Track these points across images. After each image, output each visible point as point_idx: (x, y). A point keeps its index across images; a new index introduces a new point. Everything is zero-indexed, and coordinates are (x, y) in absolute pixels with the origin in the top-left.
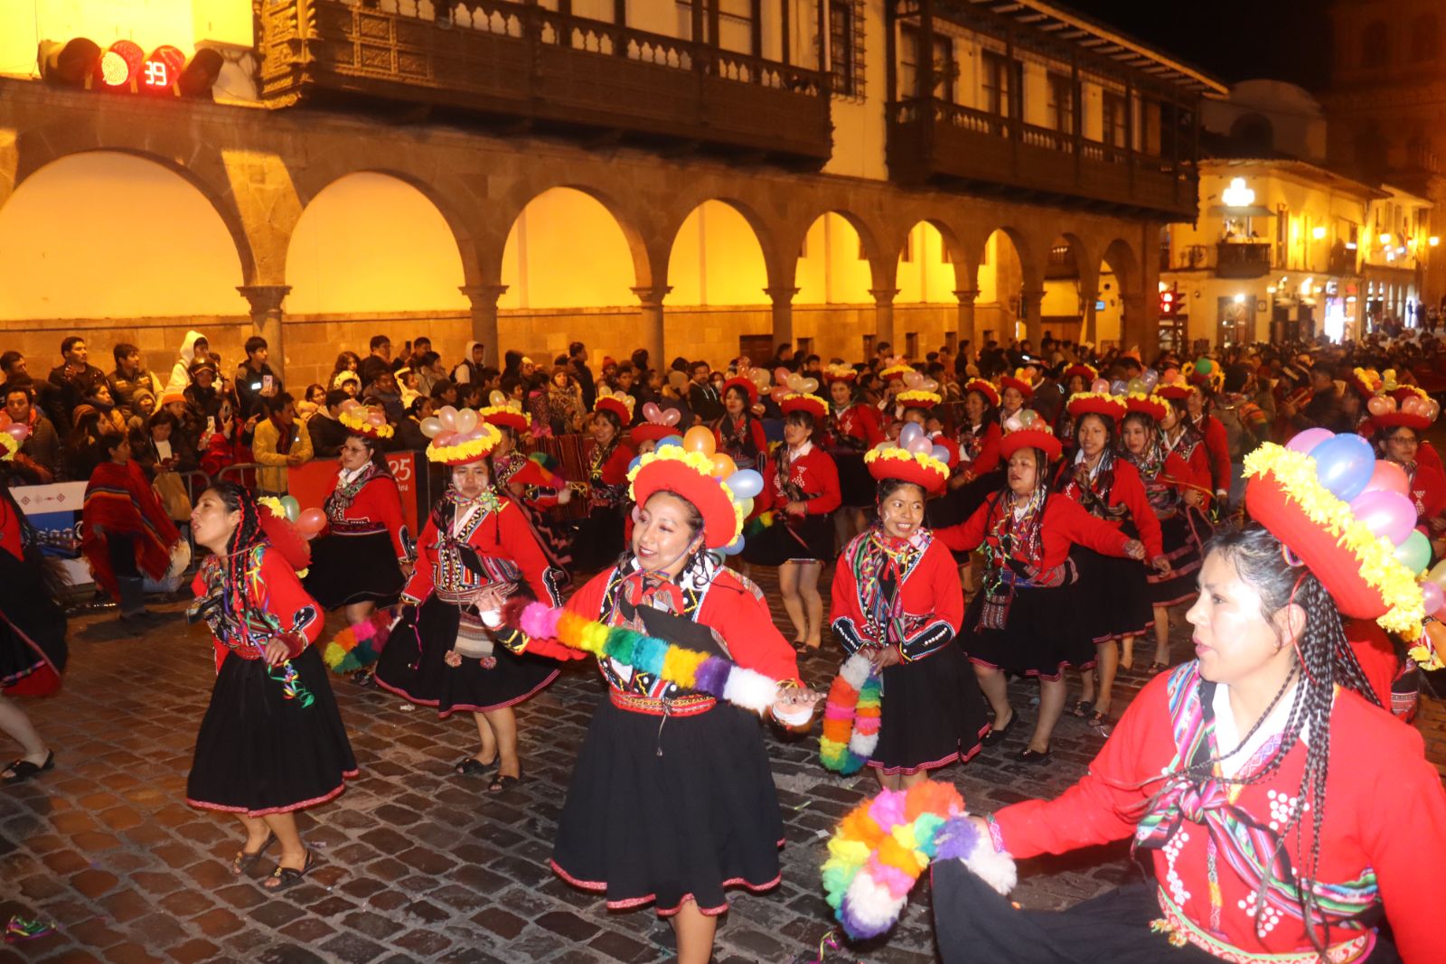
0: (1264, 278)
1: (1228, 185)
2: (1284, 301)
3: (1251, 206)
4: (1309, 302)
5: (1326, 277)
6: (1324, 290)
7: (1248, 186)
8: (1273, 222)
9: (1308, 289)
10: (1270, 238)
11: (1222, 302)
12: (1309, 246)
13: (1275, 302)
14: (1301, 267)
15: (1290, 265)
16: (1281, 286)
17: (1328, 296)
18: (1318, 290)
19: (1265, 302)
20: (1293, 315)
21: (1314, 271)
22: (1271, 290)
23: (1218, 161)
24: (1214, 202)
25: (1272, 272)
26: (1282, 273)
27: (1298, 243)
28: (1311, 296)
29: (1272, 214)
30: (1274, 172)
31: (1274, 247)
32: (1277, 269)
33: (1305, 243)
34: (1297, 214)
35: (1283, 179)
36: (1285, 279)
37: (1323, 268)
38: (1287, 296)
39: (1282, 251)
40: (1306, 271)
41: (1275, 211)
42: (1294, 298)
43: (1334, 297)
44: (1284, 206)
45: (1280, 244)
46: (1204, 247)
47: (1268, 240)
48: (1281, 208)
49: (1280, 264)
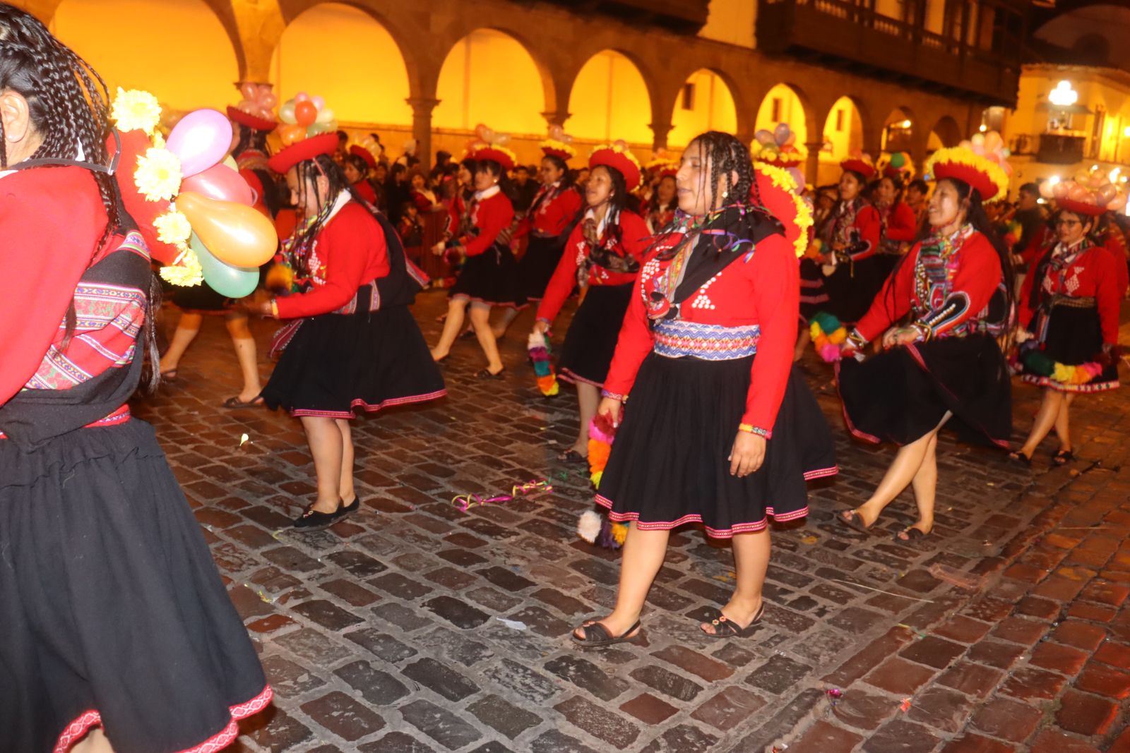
1: (1055, 86)
3: (1074, 105)
7: (1073, 88)
8: (1091, 119)
9: (1115, 178)
10: (1087, 134)
12: (1120, 143)
14: (1111, 158)
15: (1102, 156)
18: (1124, 177)
21: (1122, 163)
23: (1050, 66)
24: (1042, 99)
25: (1085, 161)
27: (1111, 139)
29: (1090, 112)
30: (1095, 77)
31: (1088, 142)
32: (1090, 158)
33: (1118, 138)
34: (1113, 114)
35: (1103, 84)
39: (1096, 145)
40: (1115, 163)
41: (1094, 111)
44: (1102, 107)
45: (1095, 138)
46: (1030, 136)
47: (1084, 134)
48: (1099, 109)
49: (1093, 155)
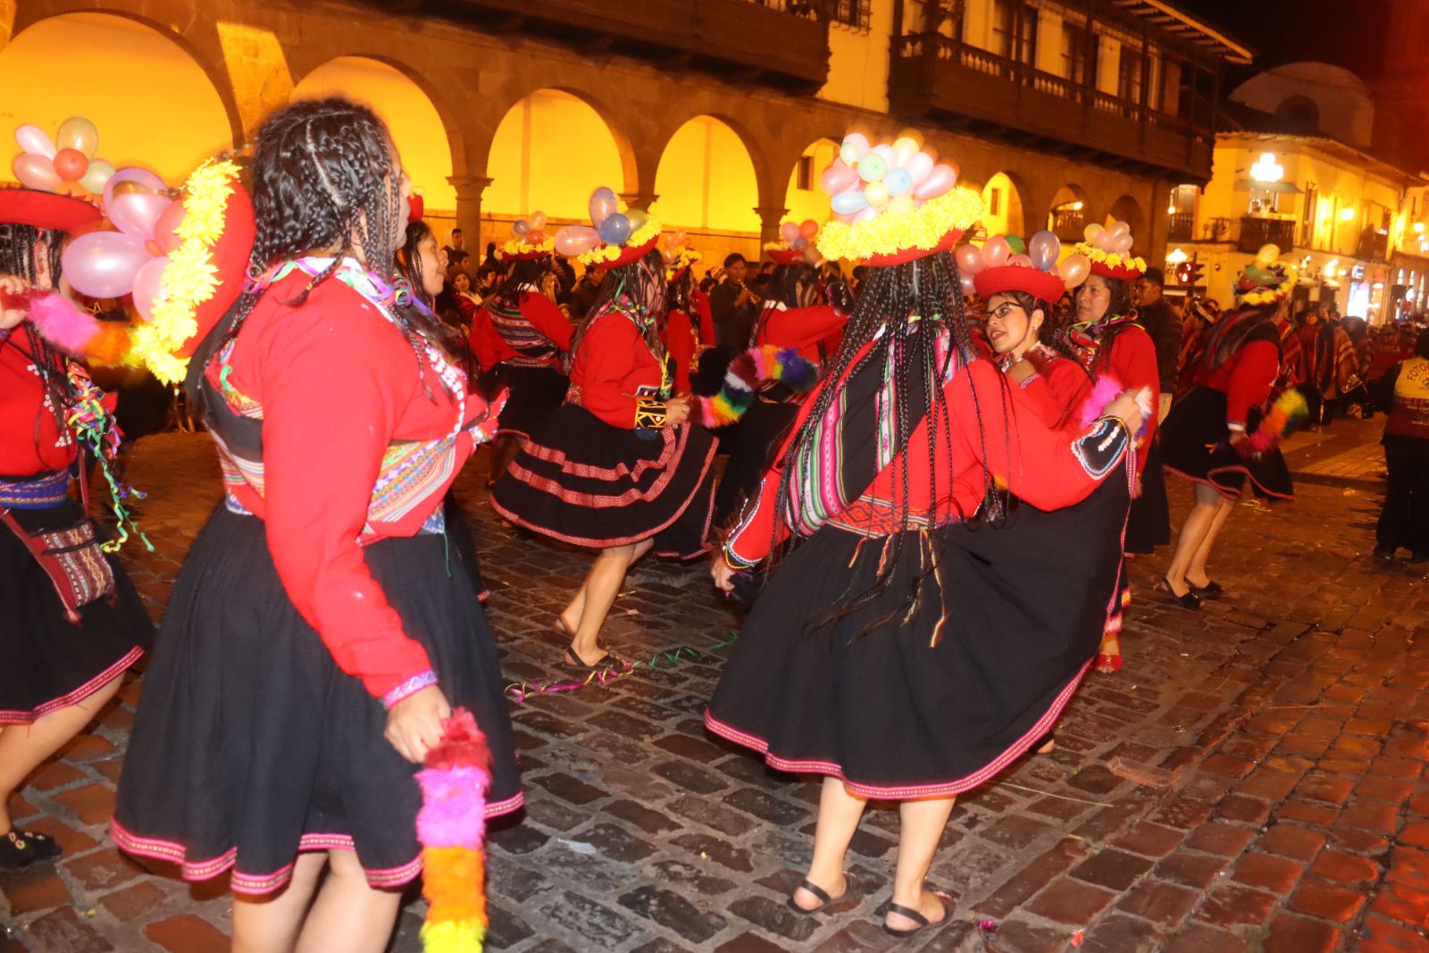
1: (1257, 159)
2: (1306, 281)
3: (1279, 182)
4: (1332, 283)
5: (1353, 260)
6: (1349, 274)
7: (1278, 162)
8: (1301, 199)
9: (1332, 271)
10: (1297, 217)
12: (1336, 227)
14: (1327, 247)
15: (1315, 244)
16: (1304, 265)
17: (1353, 280)
18: (1342, 273)
21: (1340, 253)
23: (1249, 134)
24: (1242, 175)
25: (1295, 250)
26: (1305, 251)
27: (1326, 224)
28: (1335, 278)
29: (1299, 191)
30: (1304, 148)
31: (1299, 225)
32: (1301, 247)
33: (1333, 223)
34: (1326, 194)
35: (1313, 157)
36: (1308, 258)
37: (1350, 250)
38: (1309, 275)
39: (1307, 230)
40: (1331, 252)
41: (1303, 188)
42: (1316, 278)
43: (1360, 281)
44: (1314, 184)
45: (1306, 222)
46: (1228, 220)
47: (1293, 218)
48: (1310, 187)
49: (1305, 243)
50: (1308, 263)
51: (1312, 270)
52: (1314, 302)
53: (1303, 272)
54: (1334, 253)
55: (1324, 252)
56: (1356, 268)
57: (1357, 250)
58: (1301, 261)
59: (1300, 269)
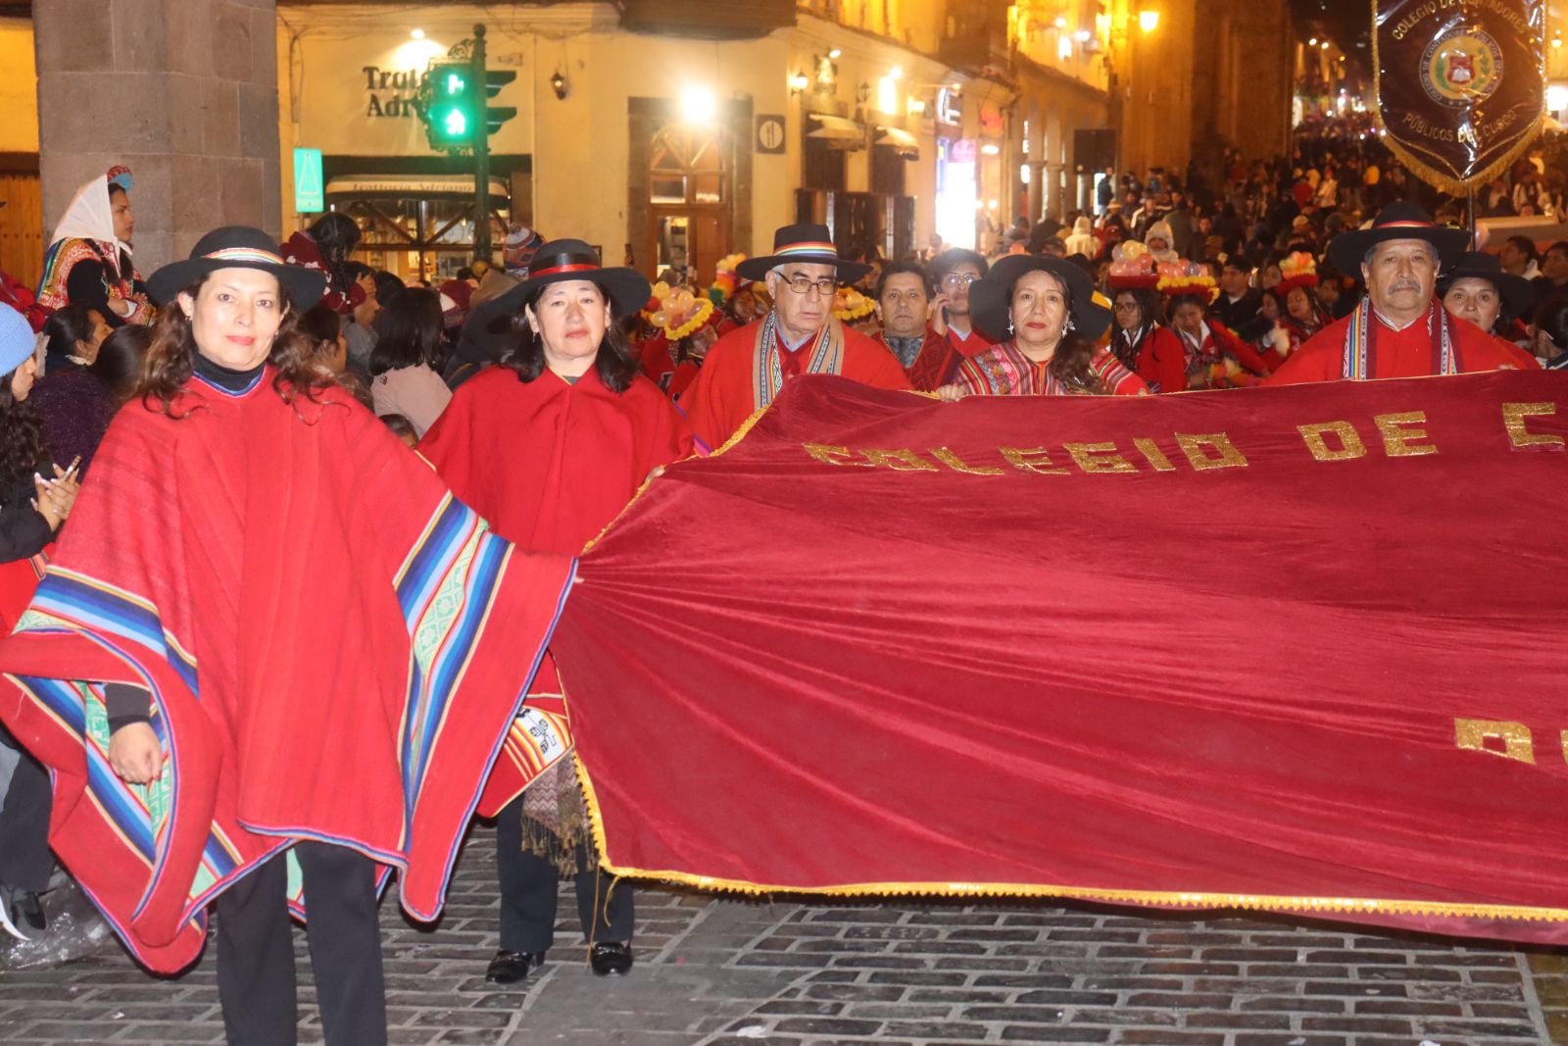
0: (779, 38)
2: (836, 126)
4: (902, 138)
5: (938, 68)
6: (931, 110)
11: (642, 113)
13: (810, 125)
16: (826, 76)
17: (939, 130)
19: (781, 120)
20: (858, 176)
22: (796, 82)
26: (828, 28)
28: (901, 123)
36: (835, 54)
37: (927, 42)
38: (841, 113)
42: (858, 119)
43: (957, 136)
50: (835, 68)
51: (845, 94)
52: (859, 196)
53: (824, 97)
54: (895, 43)
55: (870, 34)
56: (943, 96)
57: (944, 39)
58: (817, 64)
59: (818, 88)
